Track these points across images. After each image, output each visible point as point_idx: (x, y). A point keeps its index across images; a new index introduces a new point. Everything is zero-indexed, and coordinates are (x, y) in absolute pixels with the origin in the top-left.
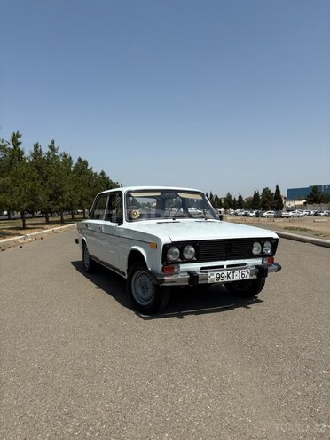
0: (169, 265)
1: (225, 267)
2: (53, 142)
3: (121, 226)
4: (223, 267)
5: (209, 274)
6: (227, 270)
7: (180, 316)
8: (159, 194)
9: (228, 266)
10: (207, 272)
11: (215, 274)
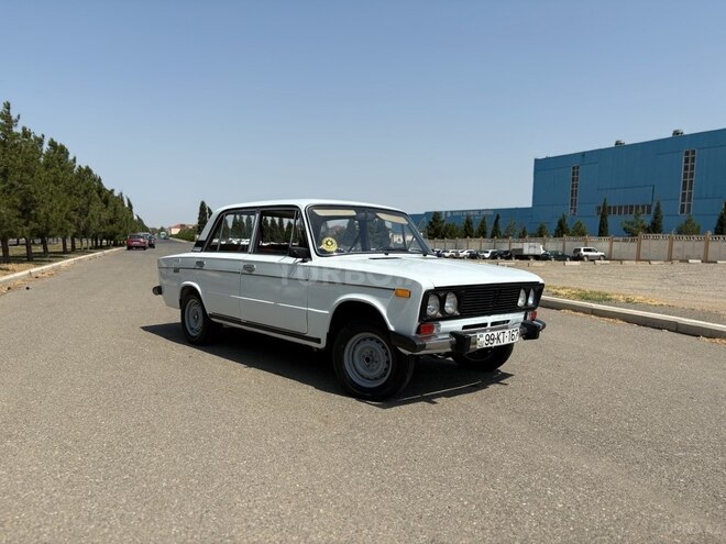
0: (427, 322)
1: (489, 326)
2: (8, 106)
3: (309, 263)
4: (485, 325)
5: (478, 335)
6: (491, 330)
7: (429, 400)
8: (353, 213)
9: (493, 324)
10: (475, 332)
11: (485, 334)
